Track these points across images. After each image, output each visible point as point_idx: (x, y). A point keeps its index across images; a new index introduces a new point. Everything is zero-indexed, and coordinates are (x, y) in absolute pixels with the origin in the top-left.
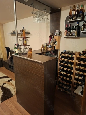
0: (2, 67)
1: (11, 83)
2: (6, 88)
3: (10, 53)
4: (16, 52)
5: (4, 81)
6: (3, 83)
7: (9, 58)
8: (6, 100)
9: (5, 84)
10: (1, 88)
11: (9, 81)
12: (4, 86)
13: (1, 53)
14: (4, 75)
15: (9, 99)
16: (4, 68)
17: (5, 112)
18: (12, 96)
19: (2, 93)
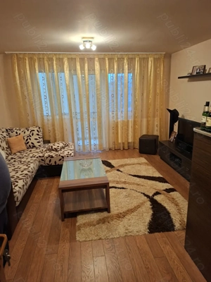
0: (155, 154)
1: (173, 199)
2: (160, 204)
3: (177, 124)
4: (205, 123)
5: (158, 188)
6: (154, 191)
7: (172, 138)
8: (159, 232)
9: (159, 196)
10: (150, 201)
11: (168, 191)
12: (156, 198)
13: (156, 123)
14: (157, 175)
15: (166, 233)
16: (157, 158)
17: (155, 258)
18: (174, 230)
19: (151, 212)
